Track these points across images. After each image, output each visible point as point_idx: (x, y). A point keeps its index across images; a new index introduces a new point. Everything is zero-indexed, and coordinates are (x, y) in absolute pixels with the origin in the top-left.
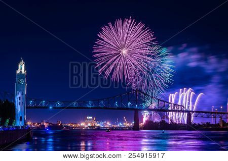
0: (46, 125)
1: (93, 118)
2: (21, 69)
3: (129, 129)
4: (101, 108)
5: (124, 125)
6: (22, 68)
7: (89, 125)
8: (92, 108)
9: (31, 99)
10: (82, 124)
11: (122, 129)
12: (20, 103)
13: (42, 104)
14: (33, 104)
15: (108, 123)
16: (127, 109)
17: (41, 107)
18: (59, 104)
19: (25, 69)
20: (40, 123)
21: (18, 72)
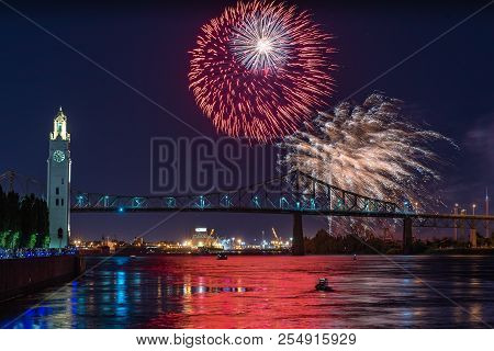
0: (111, 245)
1: (209, 231)
2: (60, 130)
3: (284, 252)
4: (224, 210)
5: (272, 245)
6: (61, 128)
7: (201, 244)
8: (206, 210)
9: (80, 193)
10: (187, 244)
11: (268, 253)
12: (57, 201)
13: (102, 202)
14: (85, 201)
15: (239, 241)
16: (278, 211)
17: (101, 210)
18: (138, 203)
19: (68, 131)
20: (100, 242)
21: (54, 136)
